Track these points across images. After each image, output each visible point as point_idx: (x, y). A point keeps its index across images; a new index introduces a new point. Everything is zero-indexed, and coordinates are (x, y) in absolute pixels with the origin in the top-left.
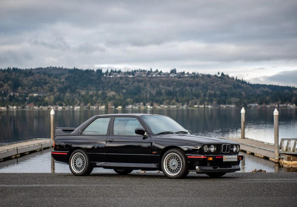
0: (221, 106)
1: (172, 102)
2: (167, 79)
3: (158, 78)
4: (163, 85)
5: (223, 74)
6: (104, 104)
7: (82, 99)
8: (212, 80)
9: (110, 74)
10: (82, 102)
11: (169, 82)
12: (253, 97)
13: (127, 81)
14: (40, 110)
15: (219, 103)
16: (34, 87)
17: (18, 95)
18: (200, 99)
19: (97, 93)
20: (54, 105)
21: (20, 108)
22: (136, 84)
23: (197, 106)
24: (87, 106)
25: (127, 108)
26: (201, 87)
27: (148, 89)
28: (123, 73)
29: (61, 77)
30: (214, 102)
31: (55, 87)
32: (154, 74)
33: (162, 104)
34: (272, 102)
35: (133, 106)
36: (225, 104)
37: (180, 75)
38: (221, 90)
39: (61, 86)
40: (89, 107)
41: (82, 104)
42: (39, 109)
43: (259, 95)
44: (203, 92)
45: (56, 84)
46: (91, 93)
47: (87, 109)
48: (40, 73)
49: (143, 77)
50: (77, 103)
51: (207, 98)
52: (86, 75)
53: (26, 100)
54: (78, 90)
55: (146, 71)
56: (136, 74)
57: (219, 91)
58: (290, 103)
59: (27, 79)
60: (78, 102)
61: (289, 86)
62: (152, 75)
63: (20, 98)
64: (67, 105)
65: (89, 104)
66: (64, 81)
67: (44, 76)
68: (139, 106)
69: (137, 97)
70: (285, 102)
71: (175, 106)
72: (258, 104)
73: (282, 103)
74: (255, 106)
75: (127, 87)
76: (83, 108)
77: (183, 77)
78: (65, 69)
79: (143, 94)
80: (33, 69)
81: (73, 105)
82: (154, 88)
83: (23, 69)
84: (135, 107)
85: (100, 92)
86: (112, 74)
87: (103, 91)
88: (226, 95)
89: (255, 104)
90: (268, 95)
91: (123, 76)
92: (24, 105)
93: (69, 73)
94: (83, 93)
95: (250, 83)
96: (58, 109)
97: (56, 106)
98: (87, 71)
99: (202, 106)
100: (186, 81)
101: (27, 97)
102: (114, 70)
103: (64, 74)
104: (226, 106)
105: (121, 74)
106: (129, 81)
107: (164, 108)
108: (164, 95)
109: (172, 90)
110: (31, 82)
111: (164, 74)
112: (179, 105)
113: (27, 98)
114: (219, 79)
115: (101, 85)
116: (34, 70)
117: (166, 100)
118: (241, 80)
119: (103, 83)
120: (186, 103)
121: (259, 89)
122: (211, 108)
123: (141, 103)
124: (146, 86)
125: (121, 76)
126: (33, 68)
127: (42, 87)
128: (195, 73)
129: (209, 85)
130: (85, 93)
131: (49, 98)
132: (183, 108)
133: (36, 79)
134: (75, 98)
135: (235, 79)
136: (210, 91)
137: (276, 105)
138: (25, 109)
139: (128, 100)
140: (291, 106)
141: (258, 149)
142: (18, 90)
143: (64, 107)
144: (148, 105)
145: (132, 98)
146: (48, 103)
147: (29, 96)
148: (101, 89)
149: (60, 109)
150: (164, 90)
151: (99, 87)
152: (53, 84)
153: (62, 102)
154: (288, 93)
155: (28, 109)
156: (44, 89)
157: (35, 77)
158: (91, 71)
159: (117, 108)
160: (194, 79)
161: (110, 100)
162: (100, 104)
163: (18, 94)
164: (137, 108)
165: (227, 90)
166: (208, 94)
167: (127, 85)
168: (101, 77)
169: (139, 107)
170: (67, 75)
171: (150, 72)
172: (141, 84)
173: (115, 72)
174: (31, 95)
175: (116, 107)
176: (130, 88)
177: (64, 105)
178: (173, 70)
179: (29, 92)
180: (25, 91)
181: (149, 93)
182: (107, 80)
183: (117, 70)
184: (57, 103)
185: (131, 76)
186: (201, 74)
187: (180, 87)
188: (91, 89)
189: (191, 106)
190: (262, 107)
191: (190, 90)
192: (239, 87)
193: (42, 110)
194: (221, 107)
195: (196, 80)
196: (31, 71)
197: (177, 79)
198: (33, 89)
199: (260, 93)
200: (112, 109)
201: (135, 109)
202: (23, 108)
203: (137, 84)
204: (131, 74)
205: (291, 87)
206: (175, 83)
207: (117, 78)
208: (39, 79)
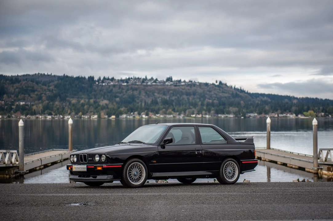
0: (220, 115)
1: (168, 112)
2: (163, 87)
3: (154, 86)
4: (159, 93)
5: (220, 82)
6: (96, 113)
7: (73, 108)
8: (210, 89)
9: (103, 82)
10: (72, 112)
11: (165, 90)
12: (252, 107)
13: (121, 89)
14: (28, 119)
15: (217, 112)
16: (21, 95)
17: (4, 104)
18: (197, 108)
19: (89, 101)
20: (42, 115)
21: (5, 117)
22: (130, 92)
23: (194, 116)
24: (78, 116)
25: (121, 118)
26: (198, 96)
27: (143, 97)
28: (117, 81)
29: (50, 84)
30: (212, 112)
31: (43, 95)
32: (149, 82)
33: (158, 113)
34: (271, 111)
35: (128, 115)
36: (223, 114)
37: (177, 83)
38: (219, 99)
39: (50, 94)
40: (80, 116)
41: (73, 113)
42: (26, 118)
43: (258, 105)
44: (200, 101)
45: (44, 92)
46: (82, 101)
47: (79, 118)
48: (28, 80)
49: (138, 85)
50: (67, 112)
51: (205, 108)
52: (76, 82)
53: (12, 109)
54: (68, 98)
55: (141, 79)
56: (130, 82)
57: (217, 100)
58: (290, 113)
59: (13, 87)
60: (69, 112)
61: (289, 95)
62: (147, 83)
63: (6, 107)
64: (56, 115)
65: (80, 113)
66: (53, 89)
67: (32, 83)
68: (133, 115)
69: (131, 106)
70: (285, 112)
71: (172, 116)
72: (257, 113)
73: (282, 113)
74: (255, 116)
75: (120, 95)
76: (74, 118)
77: (179, 86)
78: (55, 76)
79: (138, 103)
80: (19, 76)
81: (63, 114)
82: (149, 96)
83: (9, 76)
84: (130, 116)
85: (92, 101)
86: (104, 82)
87: (95, 100)
88: (224, 104)
89: (255, 113)
90: (267, 104)
91: (116, 84)
92: (10, 115)
93: (58, 80)
94: (74, 101)
95: (248, 92)
96: (47, 118)
97: (45, 115)
98: (78, 78)
99: (200, 116)
100: (182, 89)
101: (14, 105)
102: (107, 78)
103: (53, 81)
104: (225, 116)
105: (114, 82)
106: (123, 89)
107: (160, 117)
108: (160, 104)
109: (168, 99)
110: (17, 90)
111: (160, 82)
112: (176, 115)
113: (14, 107)
114: (217, 88)
115: (93, 93)
116: (21, 76)
117: (162, 109)
118: (240, 89)
119: (95, 91)
120: (183, 112)
121: (258, 98)
122: (209, 118)
123: (136, 113)
124: (141, 94)
125: (114, 84)
126: (20, 74)
127: (29, 95)
128: (192, 82)
129: (207, 94)
130: (76, 101)
131: (37, 107)
132: (180, 118)
133: (22, 87)
134: (65, 107)
135: (233, 88)
136: (207, 101)
137: (275, 115)
138: (11, 119)
139: (122, 109)
140: (291, 116)
141: (292, 160)
142: (3, 98)
143: (53, 116)
144: (143, 115)
145: (125, 107)
146: (36, 111)
147: (16, 104)
148: (93, 97)
149: (49, 118)
150: (160, 98)
151: (90, 95)
152: (42, 92)
153: (51, 110)
154: (287, 103)
155: (15, 119)
156: (31, 97)
157: (21, 84)
158: (82, 78)
159: (110, 118)
160: (191, 87)
161: (102, 109)
162: (92, 113)
163: (3, 102)
164: (131, 117)
165: (225, 99)
166: (205, 102)
167: (120, 94)
168: (93, 85)
169: (134, 117)
170: (56, 82)
171: (145, 80)
172: (136, 93)
173: (108, 79)
174: (17, 103)
175: (109, 116)
176: (124, 97)
177: (54, 114)
178: (169, 78)
179: (15, 101)
180: (10, 98)
181: (143, 101)
182: (100, 88)
183: (110, 78)
184: (46, 112)
185: (125, 84)
186: (198, 82)
187: (176, 96)
188: (83, 98)
189: (188, 116)
190: (261, 117)
191: (187, 98)
192: (237, 96)
193: (30, 119)
194: (219, 117)
195: (193, 88)
196: (17, 78)
197: (173, 87)
198: (19, 97)
199: (259, 103)
200: (105, 118)
201: (129, 118)
202: (9, 117)
203: (132, 93)
204: (125, 81)
205: (291, 96)
206: (171, 92)
207: (110, 86)
208: (26, 87)
